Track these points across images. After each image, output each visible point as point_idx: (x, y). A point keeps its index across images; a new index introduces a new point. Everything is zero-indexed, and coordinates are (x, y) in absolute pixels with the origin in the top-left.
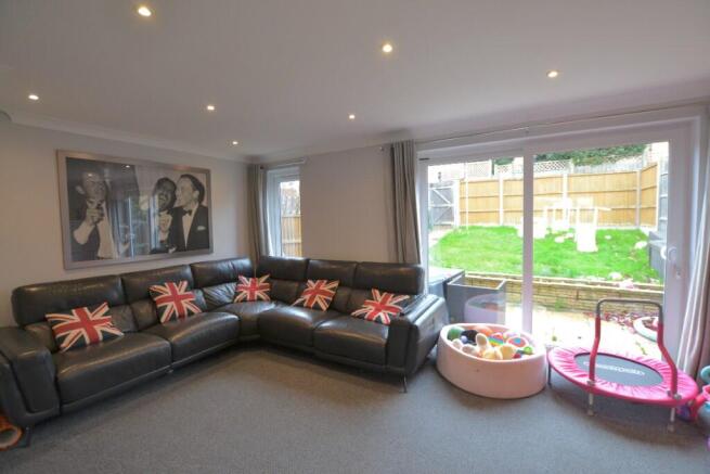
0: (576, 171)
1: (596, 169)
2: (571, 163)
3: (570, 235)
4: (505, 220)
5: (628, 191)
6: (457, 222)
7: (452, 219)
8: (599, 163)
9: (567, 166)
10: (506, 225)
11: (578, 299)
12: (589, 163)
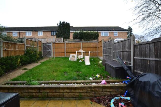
0: (84, 42)
1: (88, 42)
2: (83, 40)
3: (83, 59)
4: (66, 55)
5: (96, 48)
6: (52, 56)
7: (50, 55)
8: (89, 40)
9: (82, 41)
10: (67, 57)
11: (87, 92)
12: (87, 40)
